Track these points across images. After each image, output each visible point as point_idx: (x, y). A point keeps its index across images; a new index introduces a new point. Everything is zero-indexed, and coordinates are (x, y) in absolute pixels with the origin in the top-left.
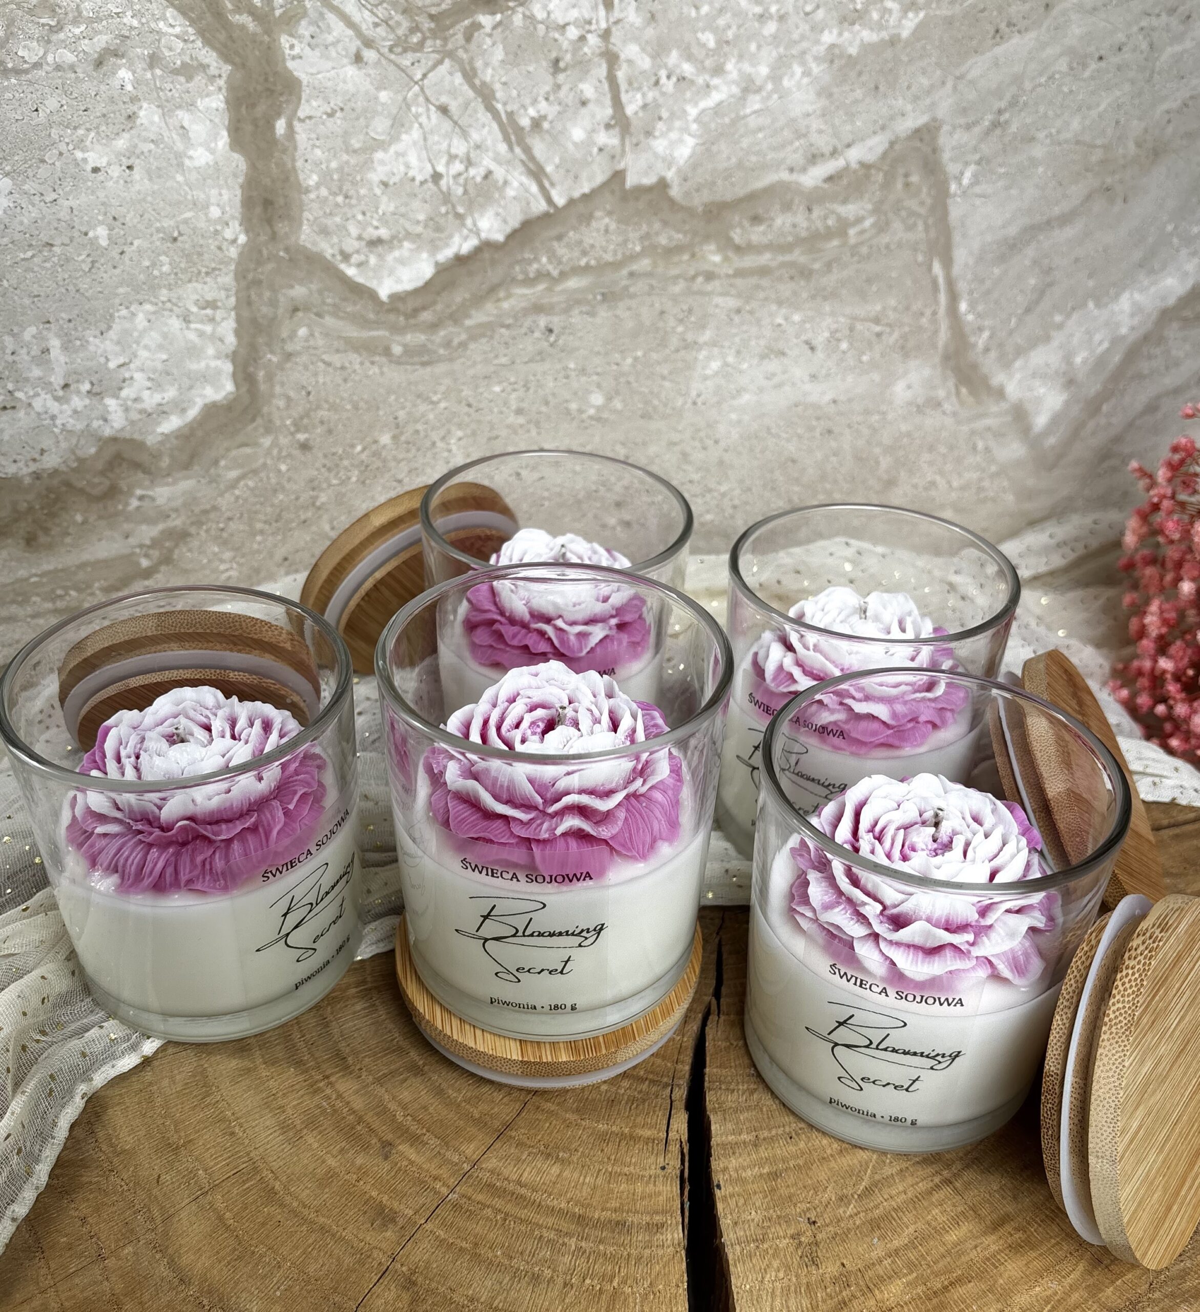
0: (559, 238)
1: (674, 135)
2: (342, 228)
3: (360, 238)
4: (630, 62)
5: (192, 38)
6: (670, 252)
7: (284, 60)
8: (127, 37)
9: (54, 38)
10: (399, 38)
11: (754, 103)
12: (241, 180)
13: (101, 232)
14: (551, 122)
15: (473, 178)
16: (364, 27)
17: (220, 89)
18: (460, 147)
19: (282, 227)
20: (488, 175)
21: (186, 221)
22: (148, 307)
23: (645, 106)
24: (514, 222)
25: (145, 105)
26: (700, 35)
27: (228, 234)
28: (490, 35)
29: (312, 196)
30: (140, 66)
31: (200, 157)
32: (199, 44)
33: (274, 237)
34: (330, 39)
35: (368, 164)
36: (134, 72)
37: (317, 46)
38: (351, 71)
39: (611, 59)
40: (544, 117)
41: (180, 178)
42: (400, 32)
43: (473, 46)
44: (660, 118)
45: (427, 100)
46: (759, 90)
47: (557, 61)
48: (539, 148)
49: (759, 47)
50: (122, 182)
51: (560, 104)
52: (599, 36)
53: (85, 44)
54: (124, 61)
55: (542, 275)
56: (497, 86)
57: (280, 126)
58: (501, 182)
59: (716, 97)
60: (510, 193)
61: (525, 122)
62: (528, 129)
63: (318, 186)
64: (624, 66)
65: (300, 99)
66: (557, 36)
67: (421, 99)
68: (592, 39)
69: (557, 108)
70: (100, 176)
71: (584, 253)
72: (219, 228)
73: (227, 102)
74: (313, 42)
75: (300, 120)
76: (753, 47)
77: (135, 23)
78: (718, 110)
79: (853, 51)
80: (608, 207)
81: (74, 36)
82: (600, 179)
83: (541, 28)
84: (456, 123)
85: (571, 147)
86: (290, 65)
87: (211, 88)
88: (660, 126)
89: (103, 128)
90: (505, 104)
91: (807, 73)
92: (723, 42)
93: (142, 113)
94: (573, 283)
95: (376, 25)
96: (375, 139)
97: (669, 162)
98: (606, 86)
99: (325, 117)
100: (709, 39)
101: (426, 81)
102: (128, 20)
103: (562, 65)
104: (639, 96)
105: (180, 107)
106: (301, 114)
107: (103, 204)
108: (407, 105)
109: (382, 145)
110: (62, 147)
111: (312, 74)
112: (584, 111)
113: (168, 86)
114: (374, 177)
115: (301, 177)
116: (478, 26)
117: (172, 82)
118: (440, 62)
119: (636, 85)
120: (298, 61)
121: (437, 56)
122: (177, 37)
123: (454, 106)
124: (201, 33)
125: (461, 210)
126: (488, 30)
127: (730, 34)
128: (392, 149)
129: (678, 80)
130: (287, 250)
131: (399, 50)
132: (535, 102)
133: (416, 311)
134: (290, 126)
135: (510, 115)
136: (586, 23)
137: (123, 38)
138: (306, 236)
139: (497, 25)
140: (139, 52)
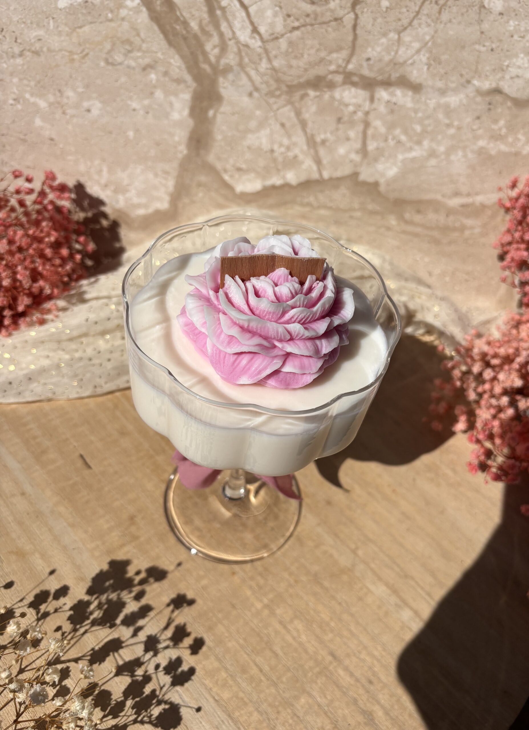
0: (322, 192)
1: (388, 165)
2: (227, 160)
3: (233, 166)
4: (376, 128)
5: (184, 69)
7: (219, 87)
9: (129, 55)
10: (270, 91)
11: (433, 162)
12: (190, 129)
13: (131, 134)
14: (331, 143)
15: (289, 156)
16: (257, 83)
17: (190, 92)
18: (286, 142)
19: (202, 152)
20: (296, 157)
21: (165, 139)
22: (143, 167)
23: (377, 149)
24: (301, 179)
25: (159, 90)
26: (414, 125)
27: (180, 148)
28: (312, 100)
29: (218, 144)
30: (160, 74)
32: (186, 72)
33: (198, 155)
34: (241, 84)
35: (244, 138)
36: (157, 76)
40: (327, 140)
41: (166, 122)
42: (272, 89)
43: (303, 102)
45: (277, 119)
46: (438, 157)
47: (340, 118)
49: (443, 138)
50: (143, 117)
52: (364, 113)
54: (154, 71)
55: (309, 205)
56: (310, 122)
58: (301, 161)
60: (304, 167)
61: (318, 140)
62: (319, 143)
63: (221, 141)
64: (373, 129)
65: (221, 105)
67: (274, 118)
69: (335, 138)
70: (135, 113)
71: (331, 201)
72: (177, 145)
73: (192, 98)
74: (233, 83)
79: (493, 152)
80: (348, 186)
81: (137, 56)
82: (346, 173)
83: (337, 103)
84: (287, 132)
85: (337, 156)
86: (221, 90)
87: (187, 91)
89: (140, 95)
90: (311, 130)
91: (465, 156)
93: (157, 93)
94: (322, 212)
96: (249, 128)
97: (383, 175)
98: (360, 135)
99: (230, 115)
101: (278, 112)
103: (342, 120)
104: (376, 144)
105: (172, 95)
106: (221, 110)
107: (135, 124)
108: (267, 119)
109: (252, 132)
110: (123, 98)
111: (230, 96)
112: (348, 143)
113: (169, 85)
114: (246, 144)
115: (215, 135)
116: (307, 95)
117: (172, 84)
118: (286, 105)
119: (376, 138)
120: (224, 90)
122: (178, 67)
123: (288, 125)
124: (188, 68)
125: (280, 167)
126: (312, 97)
128: (256, 135)
129: (397, 142)
130: (202, 161)
131: (269, 96)
132: (325, 132)
133: (250, 201)
134: (215, 114)
135: (313, 136)
136: (359, 106)
137: (156, 62)
138: (211, 158)
139: (317, 97)
140: (161, 69)
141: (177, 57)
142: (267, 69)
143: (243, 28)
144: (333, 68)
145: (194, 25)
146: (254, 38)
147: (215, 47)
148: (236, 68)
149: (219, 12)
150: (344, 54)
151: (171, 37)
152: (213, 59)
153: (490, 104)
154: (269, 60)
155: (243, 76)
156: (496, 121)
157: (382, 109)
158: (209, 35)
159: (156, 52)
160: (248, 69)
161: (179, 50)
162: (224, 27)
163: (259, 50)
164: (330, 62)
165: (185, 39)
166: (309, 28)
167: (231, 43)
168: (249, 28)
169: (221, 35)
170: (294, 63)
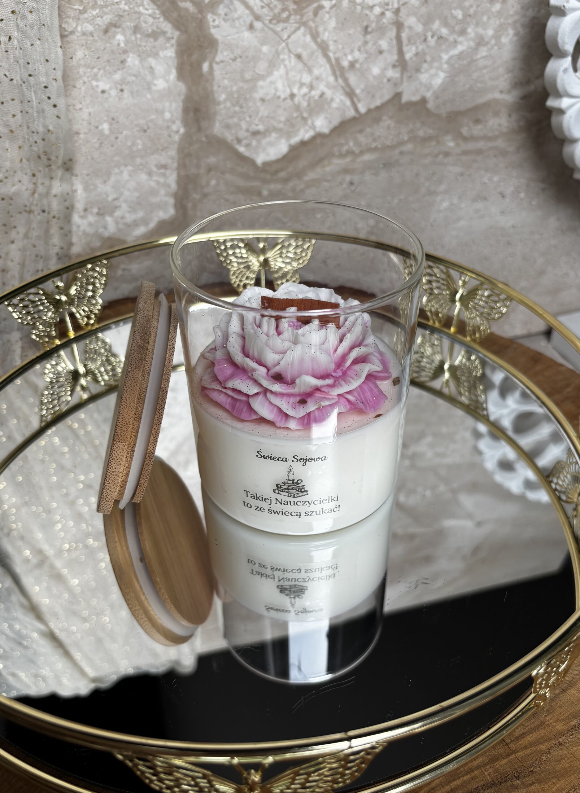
0: (361, 131)
1: (433, 71)
2: (238, 125)
3: (247, 130)
4: (410, 28)
5: (158, 16)
6: (425, 140)
7: (209, 28)
8: (122, 16)
9: (82, 17)
10: (275, 15)
11: (483, 52)
12: (182, 97)
13: (105, 127)
14: (361, 64)
15: (313, 97)
16: (255, 8)
17: (172, 45)
18: (306, 78)
19: (204, 124)
21: (152, 121)
22: (130, 168)
23: (417, 54)
24: (336, 122)
25: (131, 55)
26: (453, 12)
27: (174, 128)
28: (328, 13)
29: (222, 106)
30: (128, 32)
31: (160, 84)
32: (162, 19)
33: (199, 129)
34: (236, 15)
35: (254, 89)
36: (125, 36)
37: (228, 20)
38: (247, 34)
39: (399, 26)
40: (356, 61)
41: (149, 96)
42: (276, 11)
43: (318, 19)
44: (425, 61)
45: (290, 51)
46: (487, 43)
47: (367, 27)
48: (353, 79)
49: (489, 18)
50: (117, 99)
51: (367, 53)
52: (393, 12)
53: (99, 21)
54: (120, 30)
55: (349, 153)
56: (331, 43)
57: (205, 66)
58: (329, 99)
59: (460, 48)
60: (334, 105)
61: (345, 64)
62: (347, 68)
63: (225, 101)
64: (407, 30)
65: (217, 51)
66: (367, 12)
67: (286, 51)
68: (389, 14)
69: (365, 55)
70: (106, 95)
71: (375, 140)
72: (170, 124)
73: (177, 52)
74: (226, 18)
75: (217, 63)
76: (485, 18)
77: (127, 8)
78: (460, 56)
80: (390, 114)
81: (93, 15)
82: (387, 97)
83: (359, 8)
84: (305, 64)
85: (371, 78)
86: (213, 31)
87: (168, 45)
88: (425, 66)
89: (108, 68)
90: (334, 53)
92: (466, 16)
93: (129, 60)
94: (367, 157)
95: (262, 7)
96: (258, 74)
97: (428, 87)
98: (394, 42)
99: (231, 61)
100: (459, 14)
101: (290, 40)
102: (123, 6)
103: (369, 29)
104: (414, 48)
105: (149, 56)
106: (218, 59)
107: (107, 111)
108: (278, 53)
109: (262, 77)
110: (85, 79)
111: (225, 37)
112: (381, 57)
113: (143, 44)
114: (257, 96)
115: (216, 95)
116: (321, 7)
117: (146, 42)
118: (298, 29)
119: (412, 42)
120: (217, 29)
121: (297, 25)
122: (150, 15)
123: (305, 55)
124: (163, 13)
125: (305, 115)
126: (327, 9)
127: (472, 11)
128: (269, 80)
129: (438, 38)
130: (207, 136)
131: (274, 22)
132: (352, 51)
133: (276, 172)
134: (211, 67)
135: (337, 60)
138: (217, 129)
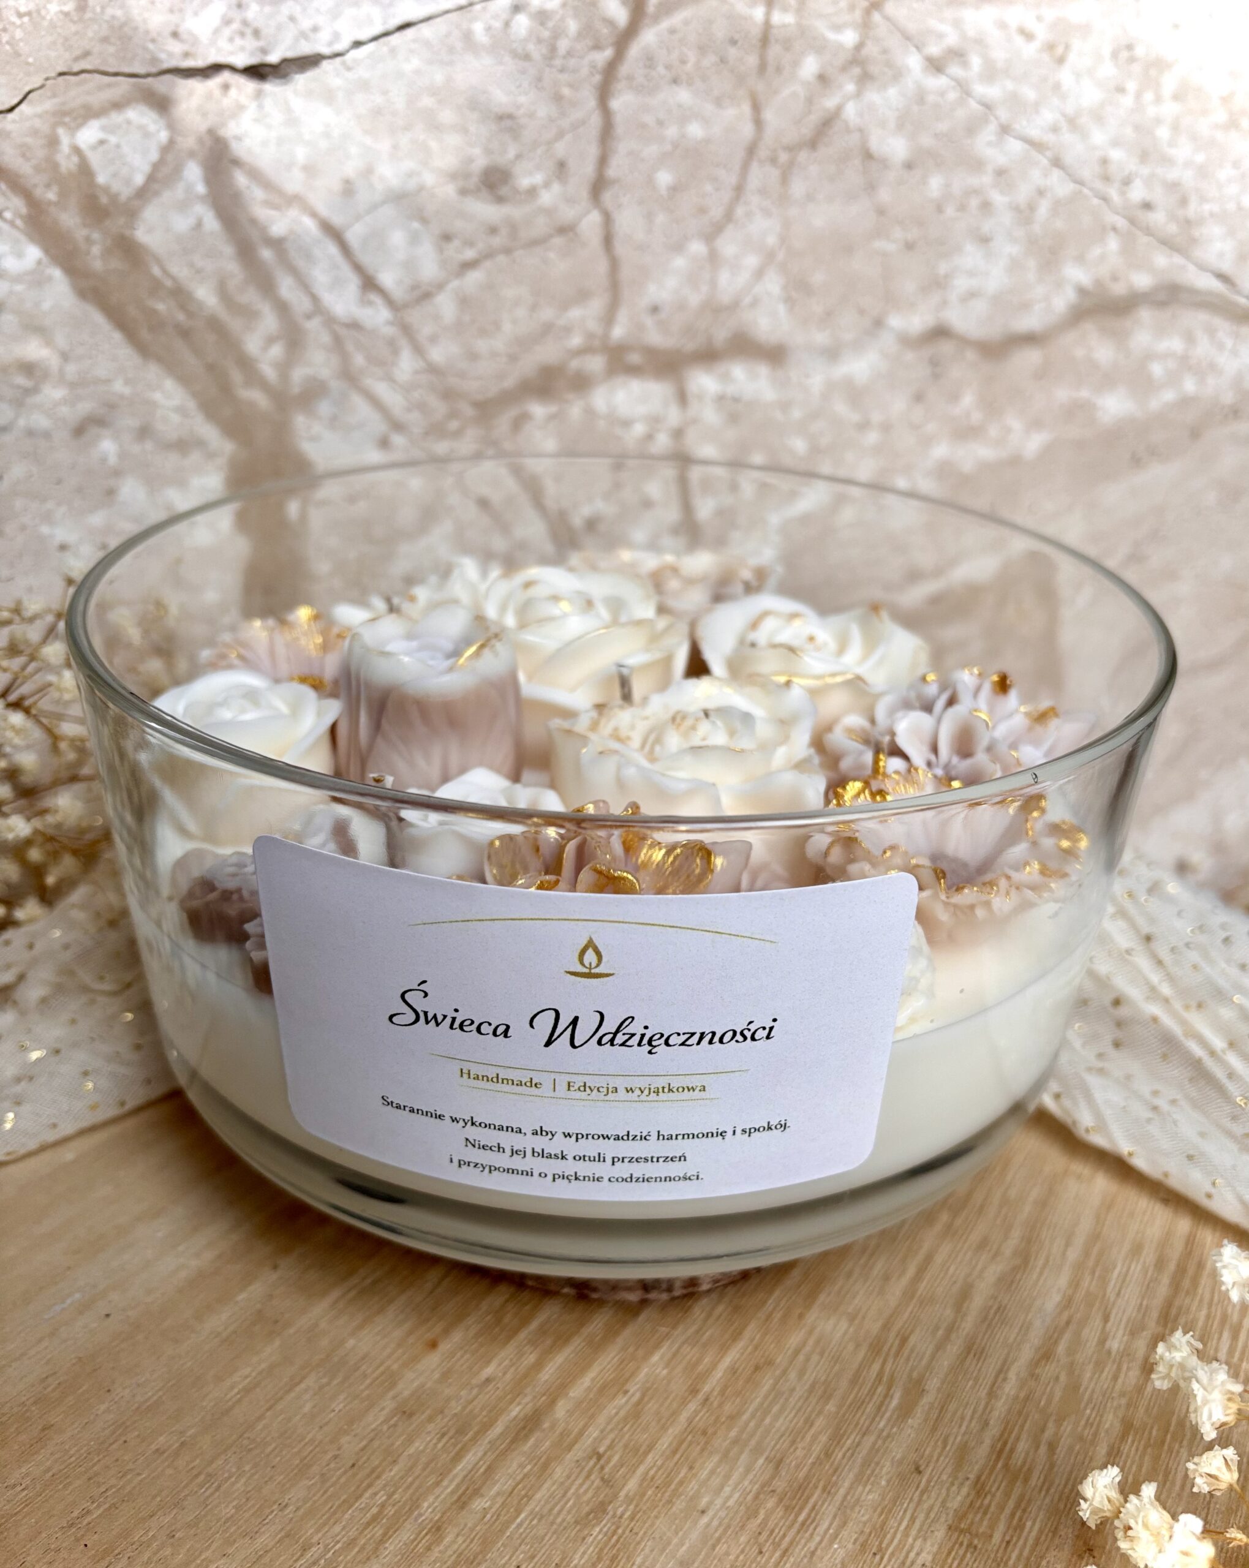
79: (967, 466)
136: (655, 421)
137: (112, 406)
139: (552, 417)
140: (128, 422)
141: (169, 384)
142: (416, 372)
143: (337, 283)
144: (576, 341)
145: (205, 295)
146: (370, 303)
147: (270, 340)
148: (335, 385)
149: (266, 254)
150: (596, 306)
151: (145, 334)
152: (269, 372)
153: (934, 362)
154: (418, 350)
155: (358, 401)
156: (954, 397)
157: (710, 416)
158: (249, 315)
159: (108, 381)
160: (368, 382)
161: (172, 367)
162: (287, 288)
163: (389, 331)
164: (568, 330)
165: (185, 333)
166: (501, 259)
167: (313, 325)
168: (353, 283)
169: (282, 308)
170: (482, 345)
